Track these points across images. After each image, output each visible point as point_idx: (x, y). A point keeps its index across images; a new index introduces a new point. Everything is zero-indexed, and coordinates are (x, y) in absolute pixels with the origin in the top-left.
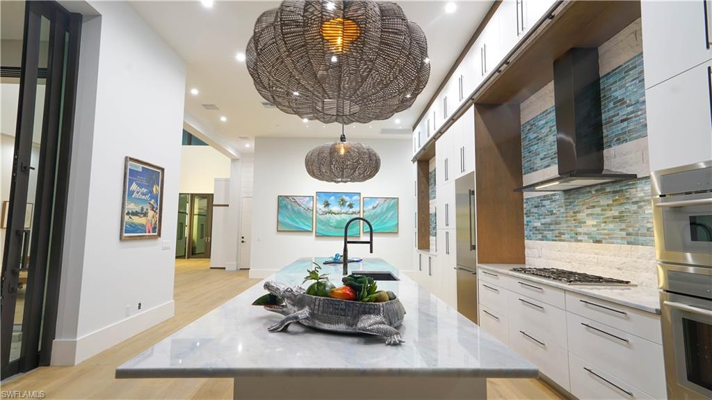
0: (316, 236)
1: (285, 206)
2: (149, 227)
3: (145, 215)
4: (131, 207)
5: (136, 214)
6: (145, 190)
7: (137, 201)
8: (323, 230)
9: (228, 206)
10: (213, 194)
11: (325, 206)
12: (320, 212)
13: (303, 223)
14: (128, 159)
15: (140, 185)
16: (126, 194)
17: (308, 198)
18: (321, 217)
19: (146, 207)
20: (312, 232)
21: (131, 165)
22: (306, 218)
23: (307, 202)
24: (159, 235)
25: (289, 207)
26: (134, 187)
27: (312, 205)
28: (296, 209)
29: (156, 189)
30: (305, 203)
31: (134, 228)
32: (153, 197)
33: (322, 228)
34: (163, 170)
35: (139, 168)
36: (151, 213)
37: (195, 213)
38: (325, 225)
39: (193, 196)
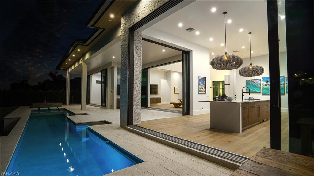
0: (263, 94)
1: (249, 84)
2: (203, 91)
3: (203, 88)
4: (200, 87)
5: (201, 88)
6: (202, 83)
7: (201, 85)
8: (266, 92)
9: (229, 85)
10: (224, 81)
11: (266, 83)
12: (264, 85)
13: (257, 89)
14: (199, 77)
15: (201, 82)
16: (199, 84)
17: (258, 80)
18: (264, 87)
19: (203, 87)
20: (261, 93)
21: (199, 78)
22: (258, 87)
23: (258, 81)
24: (206, 93)
25: (250, 84)
26: (200, 82)
27: (260, 83)
28: (253, 84)
29: (204, 82)
30: (257, 82)
31: (201, 91)
32: (204, 84)
33: (266, 91)
34: (206, 78)
35: (201, 78)
36: (204, 88)
37: (220, 88)
38: (266, 90)
39: (219, 82)
